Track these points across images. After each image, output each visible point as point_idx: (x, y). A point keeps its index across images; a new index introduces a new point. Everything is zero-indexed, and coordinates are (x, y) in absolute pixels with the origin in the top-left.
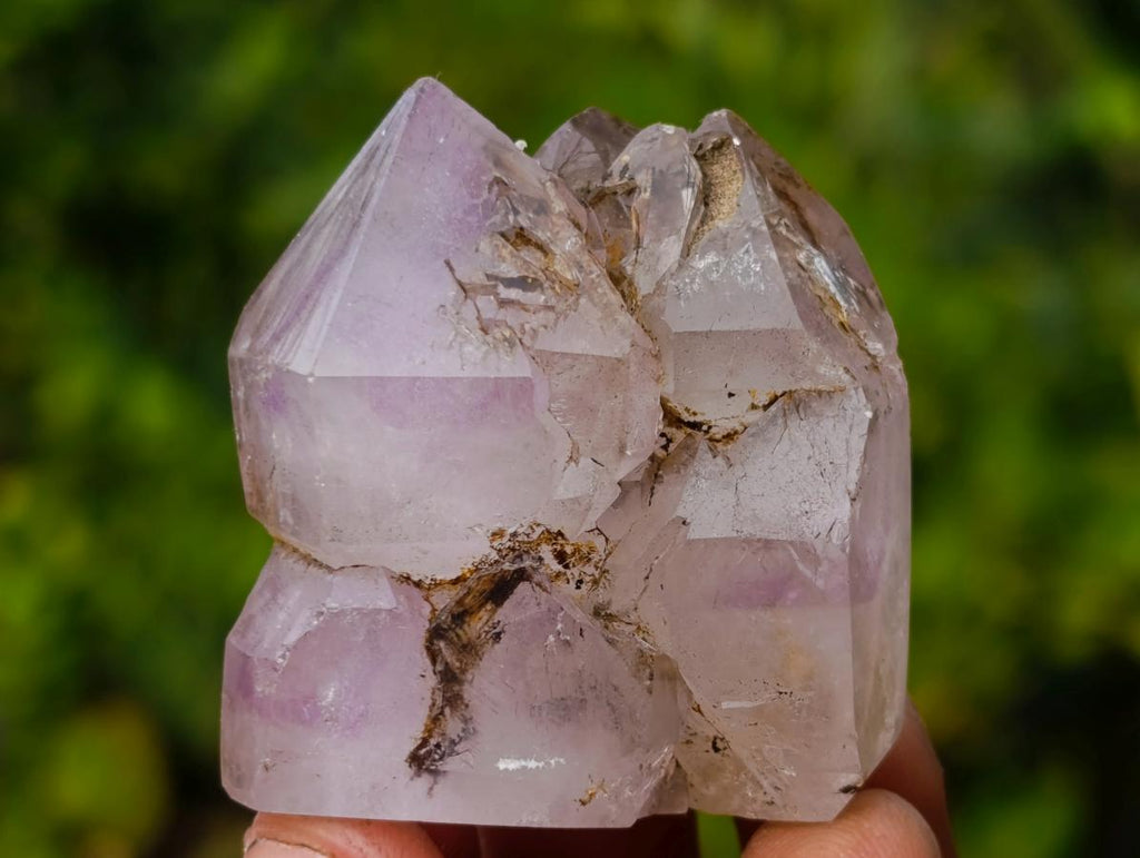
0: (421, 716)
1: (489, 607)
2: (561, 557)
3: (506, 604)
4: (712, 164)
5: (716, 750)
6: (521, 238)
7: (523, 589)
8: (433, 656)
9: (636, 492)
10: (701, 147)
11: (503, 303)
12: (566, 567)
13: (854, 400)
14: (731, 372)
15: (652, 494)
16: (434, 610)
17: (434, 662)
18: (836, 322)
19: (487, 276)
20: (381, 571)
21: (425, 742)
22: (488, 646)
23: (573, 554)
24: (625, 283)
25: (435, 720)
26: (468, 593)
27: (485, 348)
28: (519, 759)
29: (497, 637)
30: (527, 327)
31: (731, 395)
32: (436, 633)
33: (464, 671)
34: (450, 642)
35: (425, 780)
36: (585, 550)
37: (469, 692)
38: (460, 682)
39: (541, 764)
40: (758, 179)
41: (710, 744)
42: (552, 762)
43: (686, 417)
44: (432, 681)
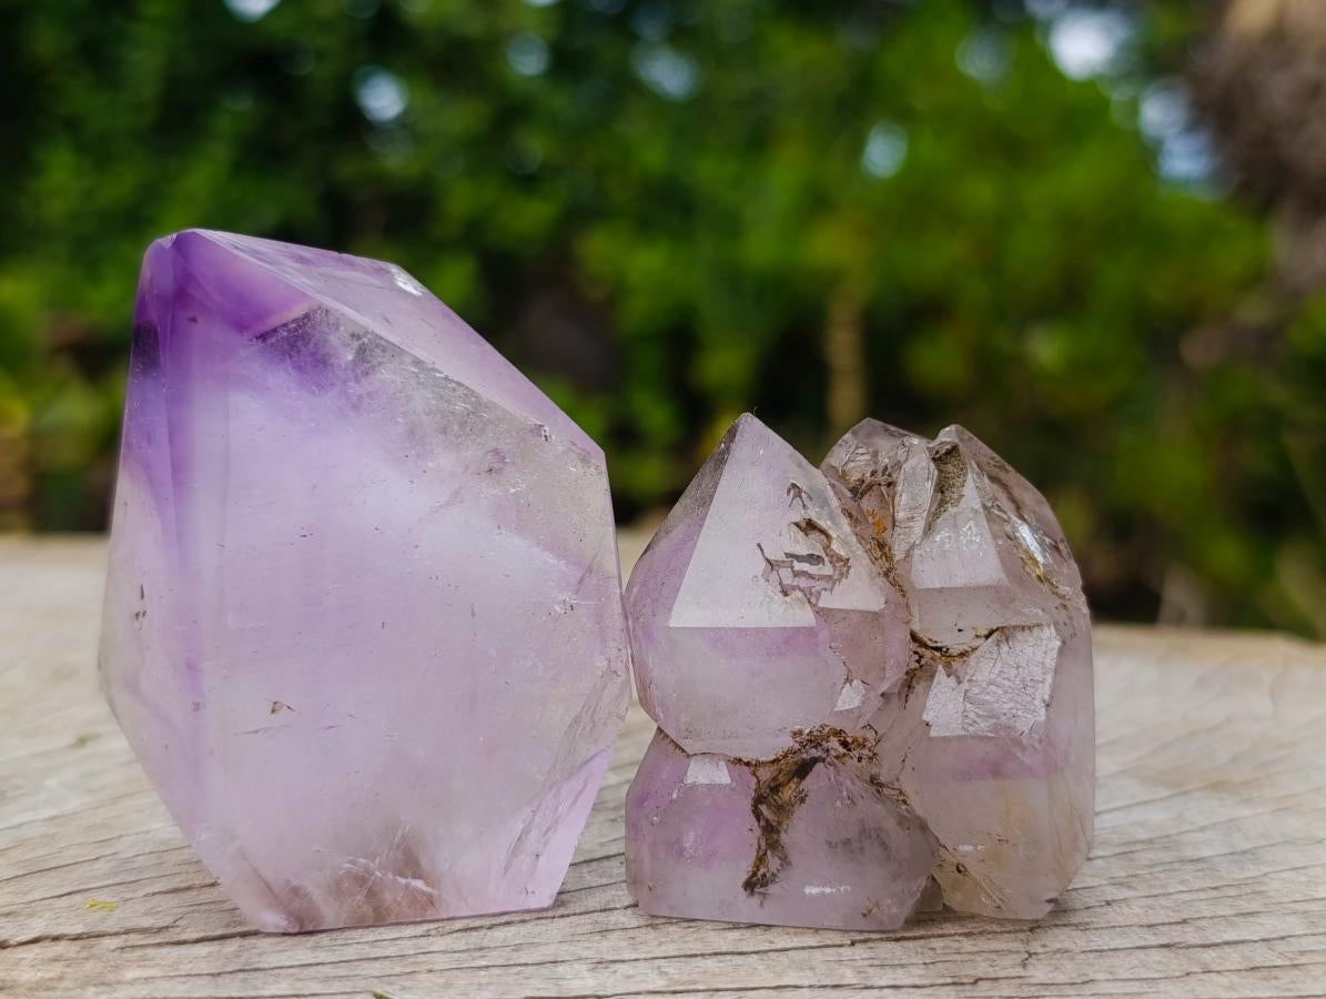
0: (752, 856)
1: (795, 780)
2: (845, 744)
3: (808, 778)
4: (946, 463)
5: (959, 871)
6: (809, 527)
7: (819, 767)
8: (758, 815)
9: (895, 700)
10: (937, 452)
11: (797, 574)
12: (849, 750)
13: (1048, 632)
14: (959, 616)
15: (906, 701)
16: (759, 781)
17: (758, 820)
18: (1034, 575)
19: (786, 554)
20: (721, 757)
21: (754, 874)
22: (796, 807)
23: (853, 743)
24: (887, 549)
25: (761, 860)
26: (780, 773)
27: (784, 606)
28: (819, 886)
29: (802, 800)
30: (813, 590)
31: (960, 630)
32: (759, 800)
33: (780, 823)
34: (769, 806)
35: (756, 900)
36: (861, 740)
37: (784, 838)
38: (778, 832)
39: (834, 890)
40: (978, 474)
41: (955, 868)
42: (842, 889)
43: (930, 644)
44: (758, 832)
